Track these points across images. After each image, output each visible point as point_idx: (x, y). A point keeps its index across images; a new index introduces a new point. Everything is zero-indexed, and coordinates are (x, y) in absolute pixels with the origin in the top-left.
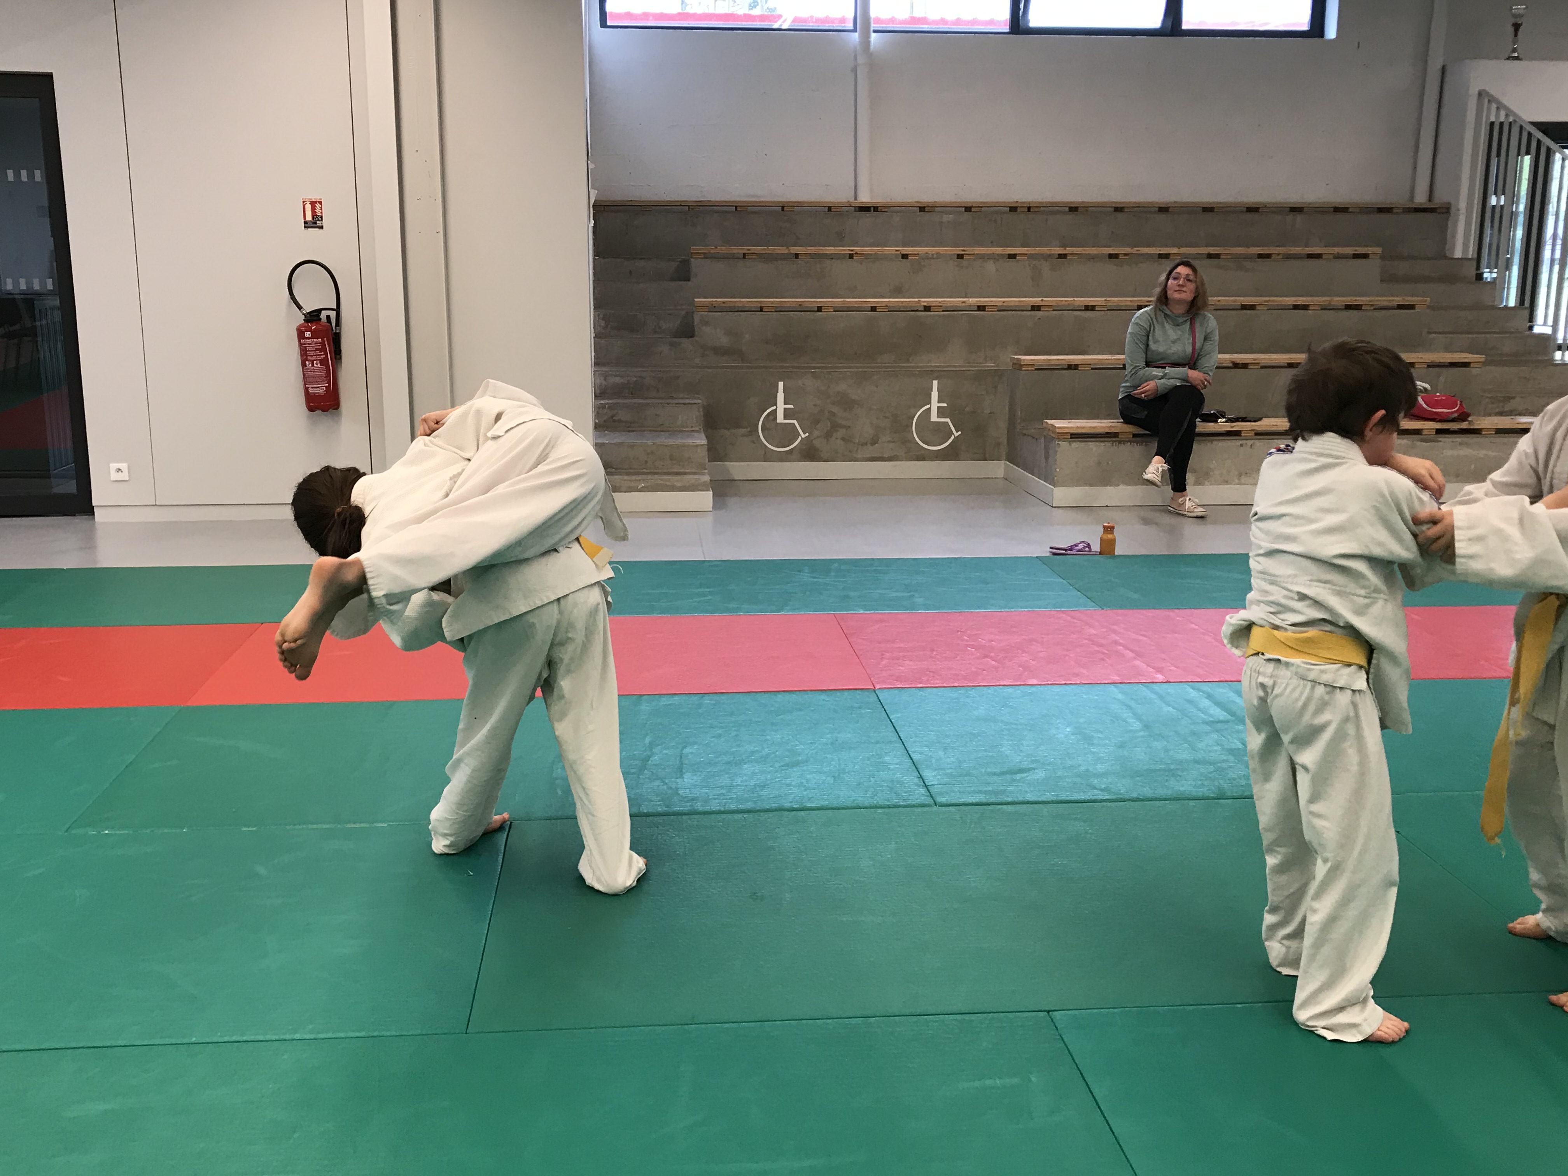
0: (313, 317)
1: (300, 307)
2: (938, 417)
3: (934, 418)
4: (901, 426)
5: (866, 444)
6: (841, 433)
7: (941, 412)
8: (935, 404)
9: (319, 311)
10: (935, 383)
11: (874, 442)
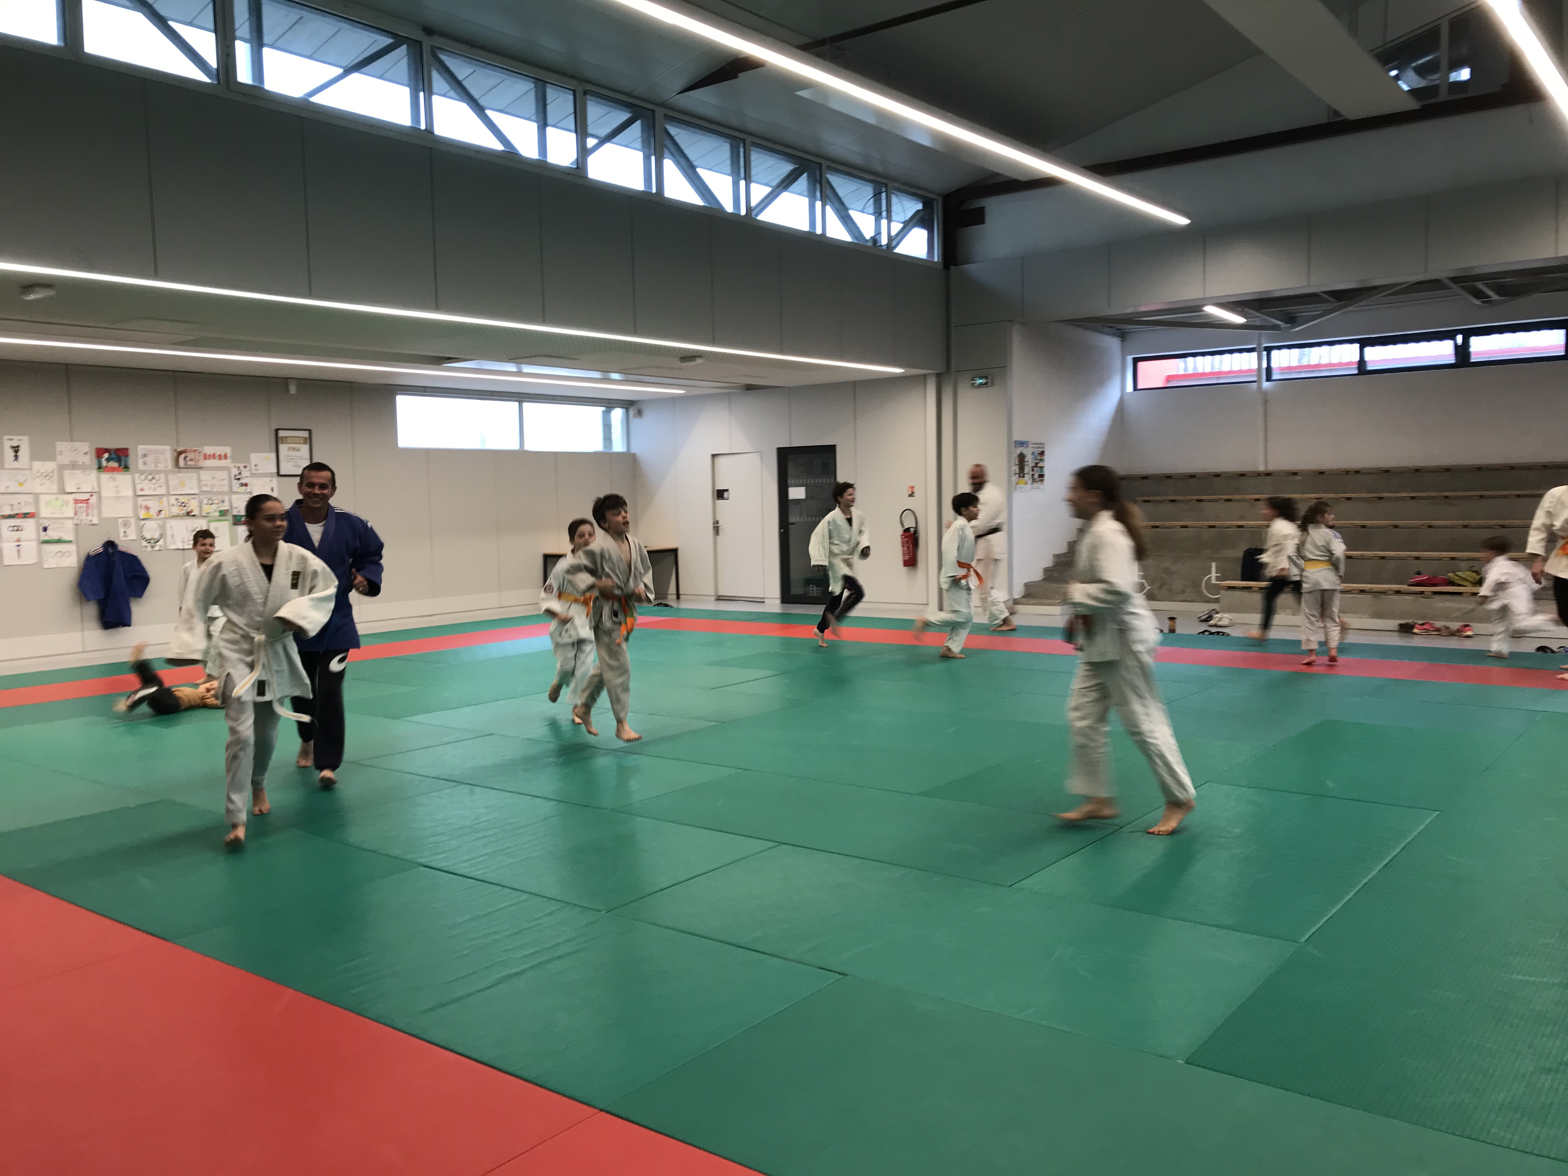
0: (907, 530)
1: (903, 526)
2: (1216, 581)
3: (1214, 581)
4: (1196, 586)
5: (1178, 593)
6: (1165, 588)
7: (1218, 579)
8: (1214, 575)
9: (909, 529)
10: (1214, 564)
11: (1183, 592)
